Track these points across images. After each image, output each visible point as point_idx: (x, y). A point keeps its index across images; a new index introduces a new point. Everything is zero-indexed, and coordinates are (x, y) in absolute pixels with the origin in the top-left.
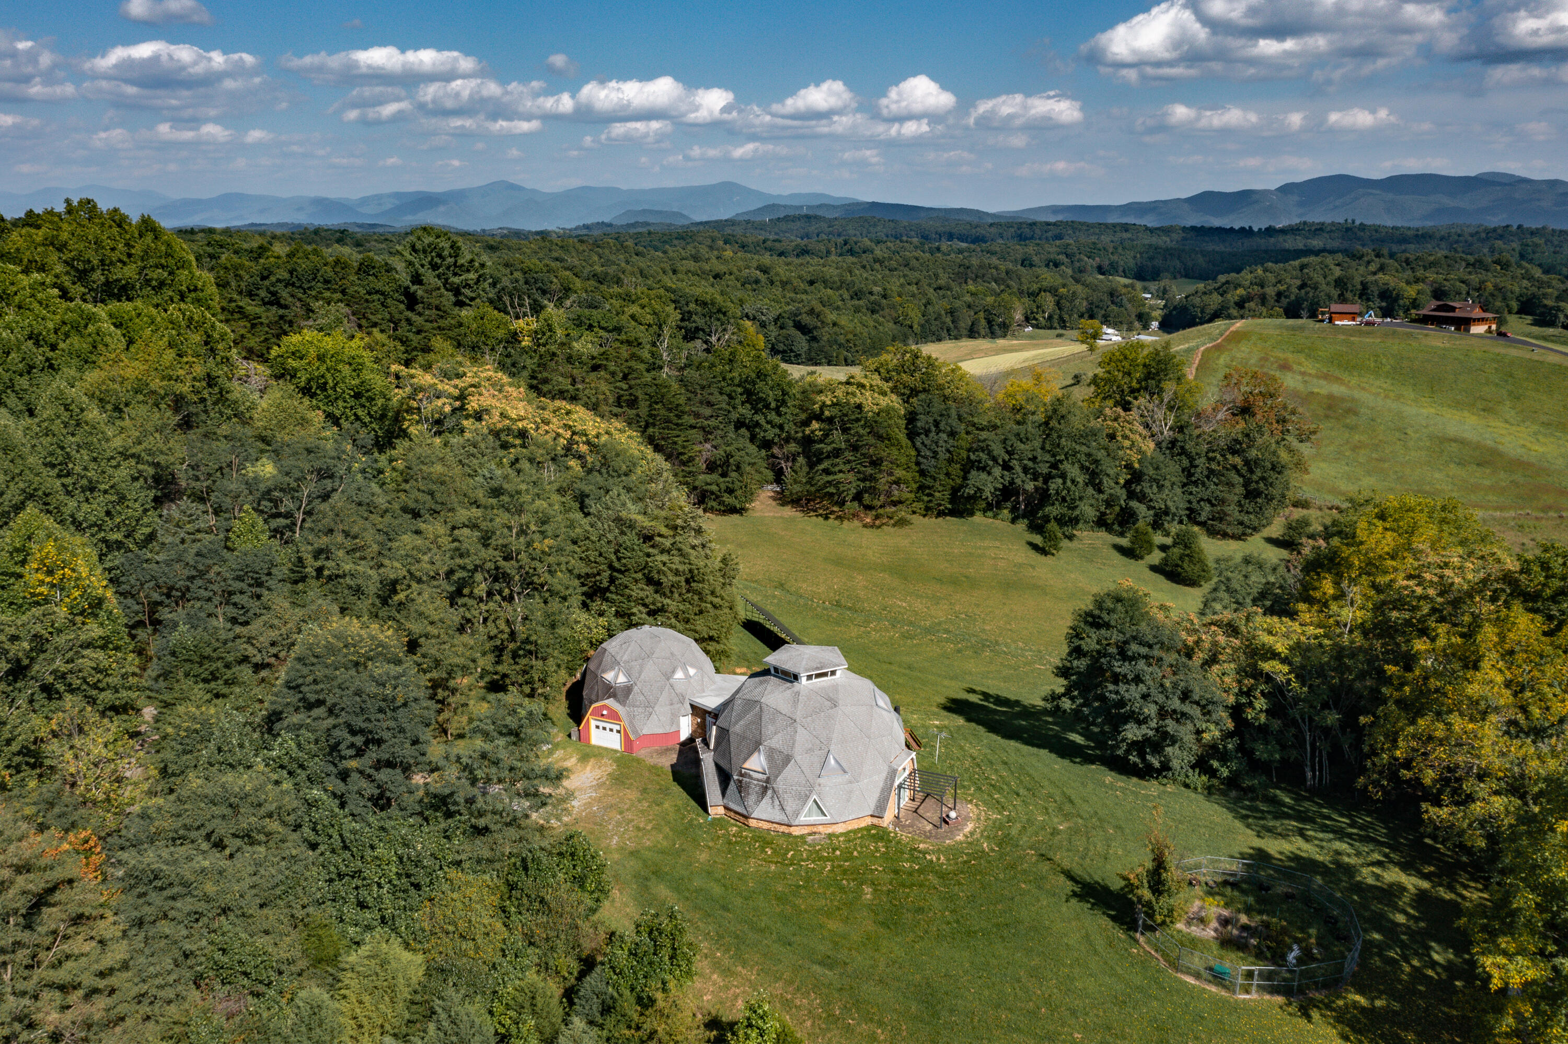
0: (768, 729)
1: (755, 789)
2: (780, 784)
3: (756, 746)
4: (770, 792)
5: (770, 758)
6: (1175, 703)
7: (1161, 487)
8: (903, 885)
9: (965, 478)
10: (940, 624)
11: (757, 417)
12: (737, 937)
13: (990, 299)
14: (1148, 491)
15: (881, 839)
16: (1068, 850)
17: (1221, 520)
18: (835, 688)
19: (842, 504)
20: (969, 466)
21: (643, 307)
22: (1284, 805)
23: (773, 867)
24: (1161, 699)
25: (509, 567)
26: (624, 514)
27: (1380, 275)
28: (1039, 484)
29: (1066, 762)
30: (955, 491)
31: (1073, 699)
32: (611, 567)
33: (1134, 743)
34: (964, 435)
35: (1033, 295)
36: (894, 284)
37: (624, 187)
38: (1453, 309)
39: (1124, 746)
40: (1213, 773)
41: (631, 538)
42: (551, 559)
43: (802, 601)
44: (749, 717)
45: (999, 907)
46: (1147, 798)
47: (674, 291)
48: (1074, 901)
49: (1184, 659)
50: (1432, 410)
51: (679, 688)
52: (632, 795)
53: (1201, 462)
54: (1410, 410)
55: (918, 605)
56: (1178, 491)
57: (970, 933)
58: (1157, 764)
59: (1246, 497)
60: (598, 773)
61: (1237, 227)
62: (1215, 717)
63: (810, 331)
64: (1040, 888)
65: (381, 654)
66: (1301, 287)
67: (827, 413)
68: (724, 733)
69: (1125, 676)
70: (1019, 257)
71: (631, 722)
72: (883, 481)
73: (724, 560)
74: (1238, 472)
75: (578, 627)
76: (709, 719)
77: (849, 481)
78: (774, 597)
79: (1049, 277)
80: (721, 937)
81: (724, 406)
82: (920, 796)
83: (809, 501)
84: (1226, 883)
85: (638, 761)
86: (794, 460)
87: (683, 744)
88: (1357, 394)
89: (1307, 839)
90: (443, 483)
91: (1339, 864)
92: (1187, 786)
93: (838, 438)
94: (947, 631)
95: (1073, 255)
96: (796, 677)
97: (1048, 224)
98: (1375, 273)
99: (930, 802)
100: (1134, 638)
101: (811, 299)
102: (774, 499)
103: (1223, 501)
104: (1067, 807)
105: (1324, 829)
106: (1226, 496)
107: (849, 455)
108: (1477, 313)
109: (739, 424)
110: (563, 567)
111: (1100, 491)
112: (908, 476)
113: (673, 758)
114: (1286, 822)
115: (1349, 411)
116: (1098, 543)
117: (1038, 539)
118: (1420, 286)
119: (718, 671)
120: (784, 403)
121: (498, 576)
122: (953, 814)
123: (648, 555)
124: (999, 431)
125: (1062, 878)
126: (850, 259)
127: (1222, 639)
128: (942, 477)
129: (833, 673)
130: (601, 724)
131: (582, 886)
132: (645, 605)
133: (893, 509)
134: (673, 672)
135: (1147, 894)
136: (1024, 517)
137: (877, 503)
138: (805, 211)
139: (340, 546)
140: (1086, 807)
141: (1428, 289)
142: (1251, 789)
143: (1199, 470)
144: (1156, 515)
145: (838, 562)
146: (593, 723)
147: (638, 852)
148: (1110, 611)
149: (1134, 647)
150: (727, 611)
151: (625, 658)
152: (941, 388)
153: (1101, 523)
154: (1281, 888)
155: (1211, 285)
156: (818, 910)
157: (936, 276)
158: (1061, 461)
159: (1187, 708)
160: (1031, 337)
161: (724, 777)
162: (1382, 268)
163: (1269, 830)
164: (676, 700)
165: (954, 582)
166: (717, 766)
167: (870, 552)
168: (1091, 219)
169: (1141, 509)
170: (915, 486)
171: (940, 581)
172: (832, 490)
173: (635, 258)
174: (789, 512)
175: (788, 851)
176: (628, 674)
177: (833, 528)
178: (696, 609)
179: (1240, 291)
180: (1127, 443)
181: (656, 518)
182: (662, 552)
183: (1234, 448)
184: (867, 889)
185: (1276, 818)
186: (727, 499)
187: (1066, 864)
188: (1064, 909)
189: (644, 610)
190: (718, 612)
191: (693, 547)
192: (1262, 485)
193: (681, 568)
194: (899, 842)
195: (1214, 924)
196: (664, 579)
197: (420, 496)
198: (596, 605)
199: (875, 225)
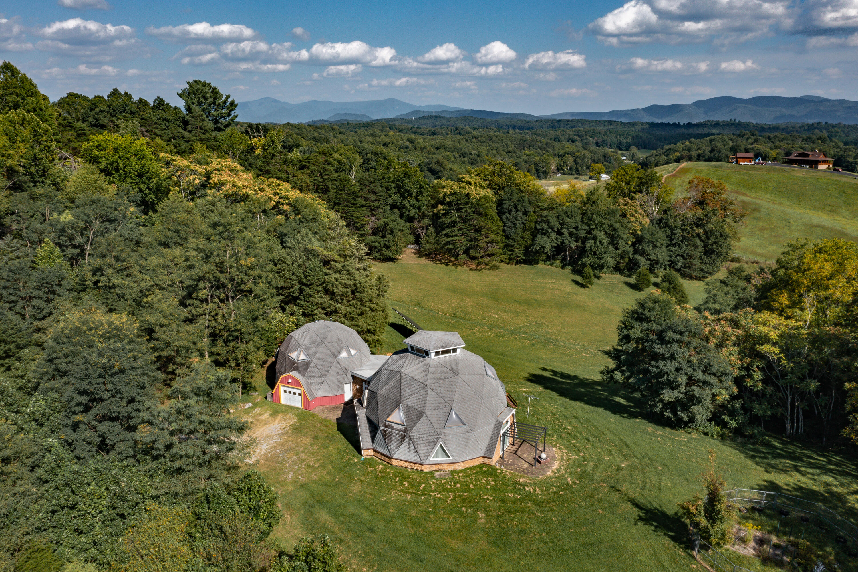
0: (406, 392)
1: (396, 436)
2: (414, 433)
3: (397, 405)
4: (407, 439)
5: (407, 413)
6: (700, 375)
7: (654, 246)
8: (509, 511)
9: (533, 240)
10: (520, 328)
11: (404, 202)
12: (380, 554)
13: (537, 158)
14: (646, 248)
15: (491, 474)
16: (631, 483)
17: (689, 268)
18: (456, 361)
19: (456, 256)
20: (535, 233)
21: (341, 155)
22: (776, 447)
23: (409, 497)
24: (689, 371)
25: (224, 279)
26: (309, 246)
27: (755, 145)
28: (580, 244)
29: (618, 417)
30: (527, 248)
31: (622, 372)
32: (300, 282)
33: (669, 403)
34: (532, 213)
35: (561, 156)
36: (484, 150)
37: (334, 101)
38: (808, 155)
39: (660, 405)
40: (724, 425)
41: (314, 263)
42: (255, 273)
43: (432, 314)
44: (392, 383)
45: (584, 529)
46: (680, 442)
47: (359, 147)
48: (641, 524)
49: (705, 343)
50: (801, 211)
51: (343, 364)
52: (307, 440)
53: (678, 231)
54: (789, 210)
55: (506, 317)
56: (664, 249)
57: (563, 552)
58: (686, 419)
59: (705, 254)
60: (283, 424)
61: (671, 123)
62: (725, 384)
63: (437, 173)
64: (613, 513)
65: (116, 335)
66: (711, 151)
67: (448, 199)
68: (373, 395)
69: (663, 355)
70: (552, 137)
71: (309, 388)
72: (482, 242)
73: (379, 279)
74: (700, 238)
75: (274, 322)
76: (365, 386)
77: (462, 242)
78: (414, 311)
79: (569, 147)
80: (366, 554)
81: (383, 194)
82: (518, 441)
83: (436, 255)
84: (754, 509)
85: (313, 416)
86: (427, 229)
87: (346, 404)
88: (757, 201)
89: (803, 474)
90: (186, 225)
91: (832, 494)
92: (706, 434)
93: (454, 216)
94: (525, 333)
95: (582, 136)
96: (427, 353)
97: (568, 121)
98: (752, 144)
99: (525, 446)
100: (670, 328)
101: (438, 156)
102: (415, 254)
103: (691, 256)
104: (625, 450)
105: (811, 466)
106: (692, 252)
107: (461, 225)
108: (822, 158)
109: (393, 207)
110: (263, 279)
111: (617, 248)
112: (498, 238)
113: (339, 413)
114: (783, 460)
115: (755, 210)
116: (615, 281)
117: (579, 278)
118: (778, 151)
119: (372, 353)
120: (421, 193)
121: (218, 285)
122: (544, 456)
123: (326, 274)
124: (555, 210)
125: (629, 505)
126: (459, 137)
127: (729, 329)
128: (519, 239)
129: (455, 350)
130: (288, 390)
131: (256, 515)
132: (324, 309)
133: (489, 258)
134: (340, 352)
135: (703, 521)
136: (569, 265)
137: (479, 255)
138: (434, 114)
139: (110, 266)
140: (638, 449)
141: (783, 152)
142: (752, 436)
143: (676, 237)
144: (650, 264)
145: (455, 291)
146: (282, 389)
147: (307, 484)
148: (650, 310)
149: (670, 334)
150: (381, 313)
151: (305, 342)
152: (518, 185)
153: (617, 269)
154: (795, 514)
155: (660, 151)
156: (443, 532)
157: (507, 146)
158: (593, 229)
159: (707, 378)
160: (560, 179)
161: (374, 428)
162: (756, 141)
163: (774, 467)
164: (341, 372)
165: (528, 303)
166: (368, 419)
167: (474, 285)
168: (592, 119)
169: (642, 260)
170: (502, 245)
171: (519, 302)
172: (450, 246)
173: (339, 135)
174: (423, 261)
175: (420, 484)
176: (307, 354)
177: (451, 271)
178: (359, 311)
179: (677, 154)
180: (633, 219)
181: (332, 250)
182: (336, 272)
183: (698, 223)
184: (482, 515)
185: (774, 457)
186: (385, 252)
187: (631, 494)
188: (634, 531)
189: (323, 312)
190: (374, 314)
191: (358, 269)
192: (715, 246)
193: (348, 282)
194: (504, 477)
195: (752, 544)
196: (336, 290)
197: (170, 234)
198: (290, 308)
199: (473, 121)
